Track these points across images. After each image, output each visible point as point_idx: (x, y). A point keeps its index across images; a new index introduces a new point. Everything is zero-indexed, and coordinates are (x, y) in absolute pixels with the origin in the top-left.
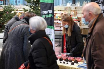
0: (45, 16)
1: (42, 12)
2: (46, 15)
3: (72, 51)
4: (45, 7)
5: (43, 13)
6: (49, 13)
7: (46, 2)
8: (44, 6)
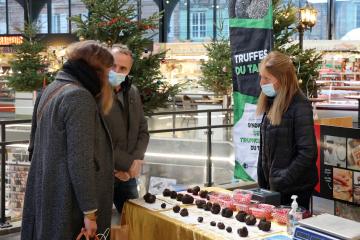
0: (247, 69)
1: (236, 56)
2: (250, 66)
3: (278, 179)
4: (247, 41)
5: (241, 60)
6: (257, 58)
7: (248, 27)
8: (242, 38)
